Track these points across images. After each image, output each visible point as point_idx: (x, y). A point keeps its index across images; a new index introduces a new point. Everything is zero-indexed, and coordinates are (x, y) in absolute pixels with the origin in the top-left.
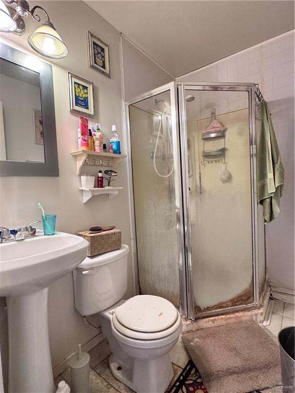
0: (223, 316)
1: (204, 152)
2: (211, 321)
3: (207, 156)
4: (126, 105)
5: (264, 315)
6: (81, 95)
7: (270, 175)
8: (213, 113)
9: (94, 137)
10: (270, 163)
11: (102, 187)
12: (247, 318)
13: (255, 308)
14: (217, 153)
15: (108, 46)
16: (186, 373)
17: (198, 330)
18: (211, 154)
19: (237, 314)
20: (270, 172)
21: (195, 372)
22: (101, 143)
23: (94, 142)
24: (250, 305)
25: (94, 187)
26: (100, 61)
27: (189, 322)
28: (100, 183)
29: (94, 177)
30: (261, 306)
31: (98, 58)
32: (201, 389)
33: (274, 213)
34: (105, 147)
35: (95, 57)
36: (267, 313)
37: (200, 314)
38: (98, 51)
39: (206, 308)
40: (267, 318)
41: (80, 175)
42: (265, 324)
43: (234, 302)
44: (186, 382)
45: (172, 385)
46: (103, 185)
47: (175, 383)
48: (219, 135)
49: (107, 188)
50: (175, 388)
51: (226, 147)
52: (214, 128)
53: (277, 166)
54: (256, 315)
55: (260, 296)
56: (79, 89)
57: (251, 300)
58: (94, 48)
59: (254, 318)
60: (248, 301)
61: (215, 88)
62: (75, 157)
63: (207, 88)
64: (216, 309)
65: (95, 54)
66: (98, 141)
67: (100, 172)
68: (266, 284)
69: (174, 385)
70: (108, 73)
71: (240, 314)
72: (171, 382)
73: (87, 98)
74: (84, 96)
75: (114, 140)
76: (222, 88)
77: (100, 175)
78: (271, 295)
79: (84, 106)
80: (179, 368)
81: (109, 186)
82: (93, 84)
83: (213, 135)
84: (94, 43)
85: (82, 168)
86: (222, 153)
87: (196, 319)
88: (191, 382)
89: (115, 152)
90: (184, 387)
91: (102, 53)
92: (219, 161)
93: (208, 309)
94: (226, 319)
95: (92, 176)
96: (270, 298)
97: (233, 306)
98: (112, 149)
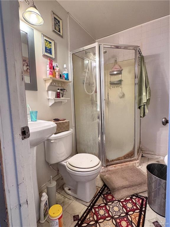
0: (120, 164)
1: (110, 82)
2: (114, 166)
3: (112, 84)
4: (70, 54)
5: (139, 163)
6: (48, 47)
7: (144, 94)
8: (116, 61)
9: (56, 70)
10: (144, 88)
11: (59, 98)
12: (131, 165)
13: (135, 160)
14: (117, 82)
15: (61, 20)
16: (103, 190)
17: (107, 171)
18: (114, 82)
19: (126, 163)
20: (144, 92)
21: (107, 189)
22: (59, 74)
23: (55, 73)
24: (133, 159)
25: (55, 98)
26: (57, 28)
27: (103, 168)
28: (58, 95)
29: (55, 92)
30: (138, 159)
31: (57, 26)
32: (110, 195)
33: (145, 113)
34: (60, 76)
35: (55, 26)
36: (140, 163)
37: (108, 164)
38: (57, 22)
39: (111, 160)
40: (140, 165)
41: (48, 91)
42: (139, 167)
43: (125, 157)
44: (103, 193)
45: (96, 195)
46: (60, 97)
47: (98, 194)
48: (119, 72)
49: (62, 98)
50: (98, 196)
51: (122, 79)
52: (116, 68)
53: (148, 89)
54: (135, 163)
55: (137, 155)
56: (47, 43)
57: (133, 156)
58: (55, 21)
59: (134, 165)
60: (132, 157)
61: (117, 47)
62: (45, 81)
63: (113, 47)
64: (116, 161)
65: (55, 24)
66: (58, 73)
67: (58, 89)
68: (140, 149)
69: (97, 195)
70: (62, 35)
71: (128, 163)
72: (96, 193)
73: (51, 48)
74: (49, 47)
75: (65, 72)
76: (121, 47)
77: (58, 91)
78: (142, 155)
79: (50, 53)
80: (99, 188)
81: (63, 97)
82: (54, 41)
83: (115, 73)
84: (55, 17)
85: (49, 87)
86: (120, 82)
87: (107, 166)
88: (105, 193)
89: (66, 79)
90: (102, 195)
91: (58, 23)
92: (118, 87)
93: (113, 161)
94: (121, 166)
95: (54, 91)
96: (142, 156)
97: (124, 159)
98: (64, 77)
